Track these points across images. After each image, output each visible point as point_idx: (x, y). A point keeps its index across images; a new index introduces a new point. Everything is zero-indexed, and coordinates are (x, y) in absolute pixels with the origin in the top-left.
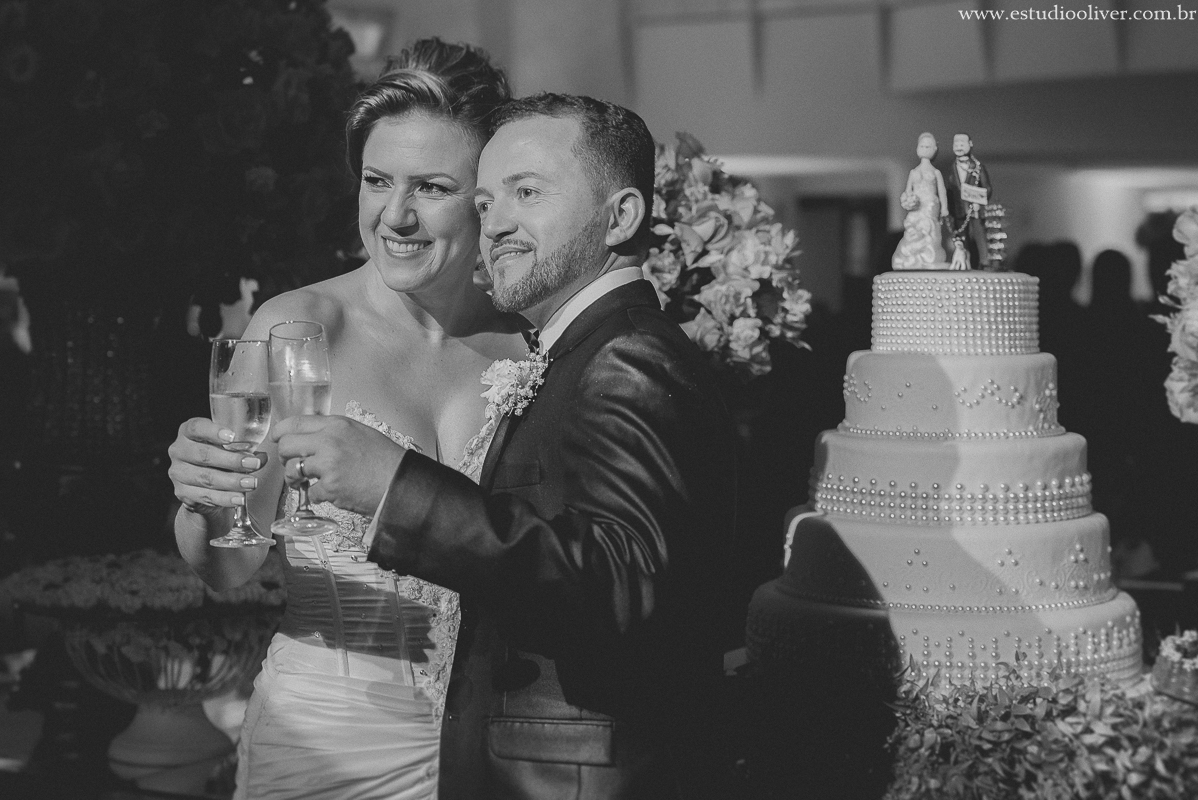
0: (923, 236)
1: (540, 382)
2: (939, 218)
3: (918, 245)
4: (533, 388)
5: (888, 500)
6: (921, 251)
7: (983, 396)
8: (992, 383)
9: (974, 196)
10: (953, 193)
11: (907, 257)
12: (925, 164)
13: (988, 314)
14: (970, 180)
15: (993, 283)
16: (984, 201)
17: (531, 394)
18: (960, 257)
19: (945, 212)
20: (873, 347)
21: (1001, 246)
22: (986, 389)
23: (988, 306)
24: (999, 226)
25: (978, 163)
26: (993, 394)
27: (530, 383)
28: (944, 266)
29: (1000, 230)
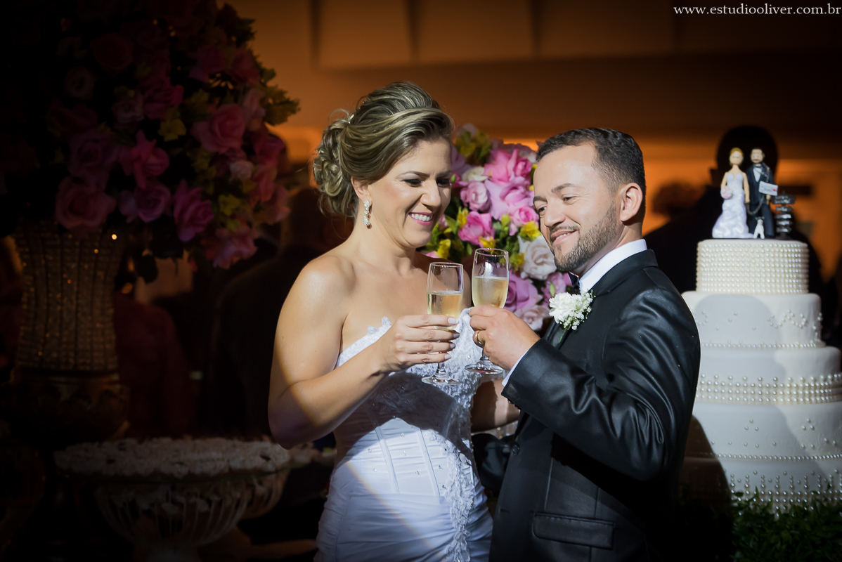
0: (736, 216)
1: (589, 310)
2: (745, 204)
3: (732, 222)
5: (727, 389)
6: (734, 226)
7: (785, 321)
8: (790, 312)
9: (769, 190)
10: (753, 186)
11: (724, 230)
12: (735, 169)
13: (784, 267)
14: (763, 178)
15: (787, 247)
16: (775, 194)
17: (583, 317)
18: (759, 229)
19: (748, 200)
21: (787, 223)
22: (786, 316)
23: (784, 262)
24: (786, 210)
25: (768, 169)
26: (790, 319)
27: (582, 310)
28: (750, 235)
29: (787, 213)
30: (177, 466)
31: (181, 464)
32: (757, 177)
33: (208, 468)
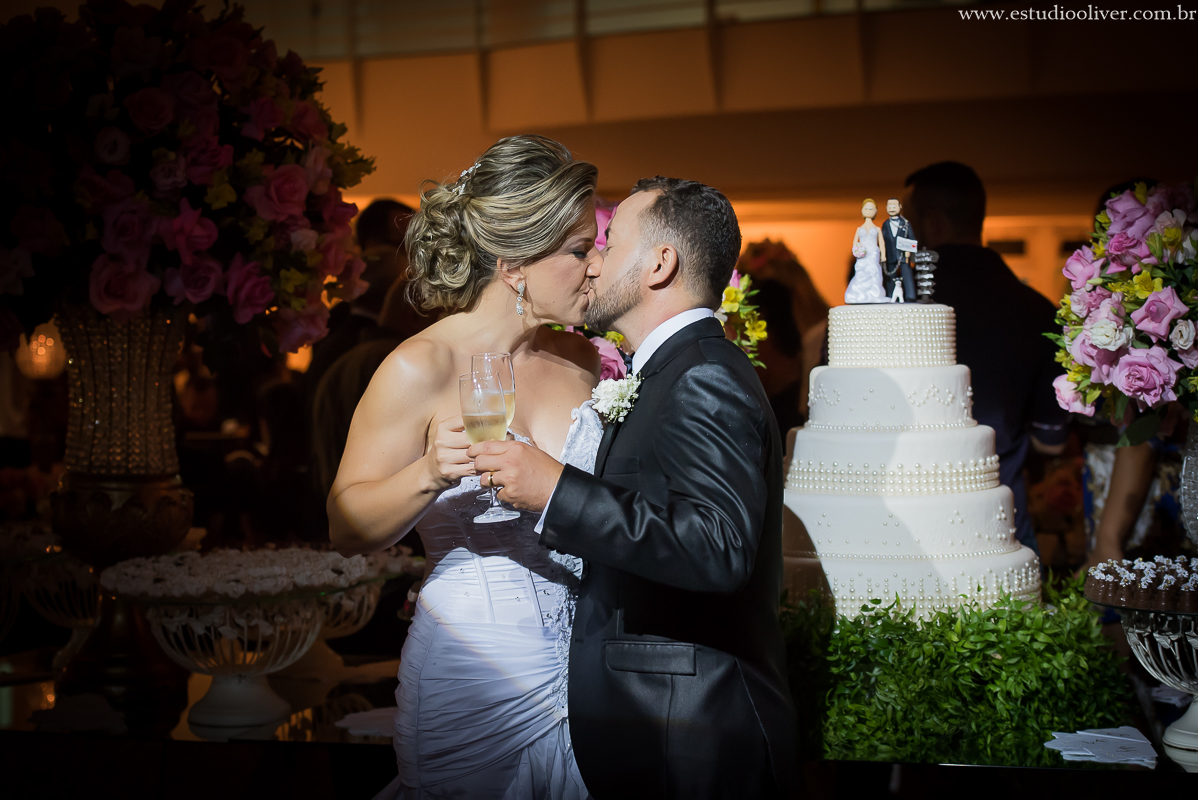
0: (871, 277)
1: (636, 396)
2: (881, 263)
3: (866, 285)
4: (630, 401)
6: (869, 289)
7: (928, 398)
8: (934, 387)
9: (907, 246)
10: (890, 243)
11: (857, 294)
12: (869, 221)
13: (926, 335)
14: (901, 233)
15: (928, 312)
16: (915, 250)
17: (629, 405)
18: (898, 292)
19: (884, 259)
20: (829, 363)
21: (930, 284)
22: (929, 392)
23: (926, 329)
24: (927, 269)
25: (907, 221)
26: (934, 395)
27: (629, 397)
28: (887, 299)
29: (929, 272)
30: (233, 584)
31: (237, 581)
32: (894, 232)
33: (268, 585)
